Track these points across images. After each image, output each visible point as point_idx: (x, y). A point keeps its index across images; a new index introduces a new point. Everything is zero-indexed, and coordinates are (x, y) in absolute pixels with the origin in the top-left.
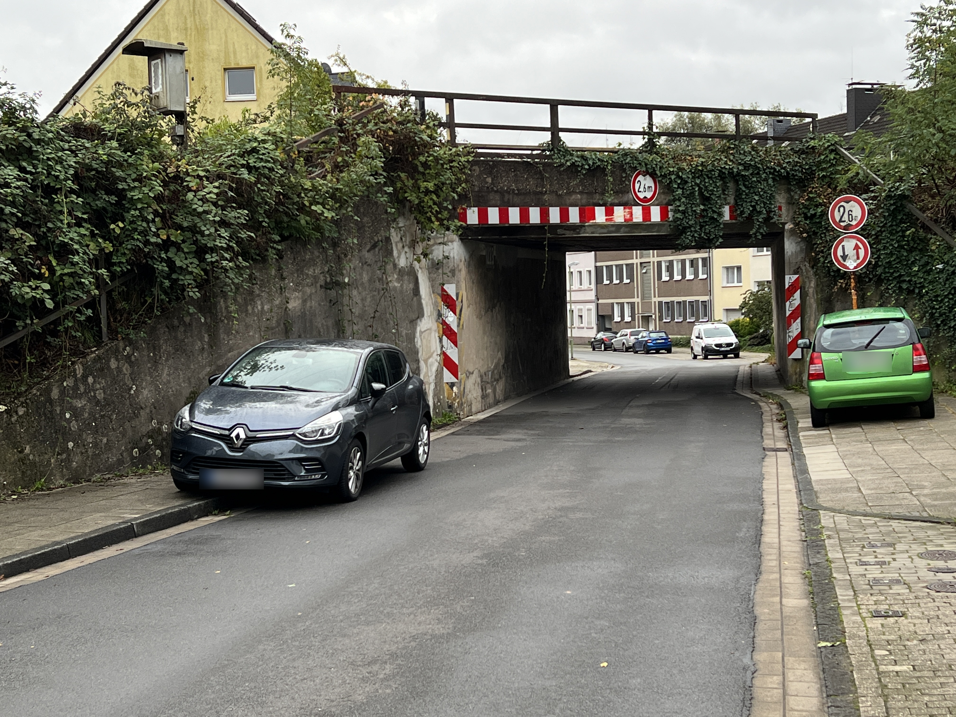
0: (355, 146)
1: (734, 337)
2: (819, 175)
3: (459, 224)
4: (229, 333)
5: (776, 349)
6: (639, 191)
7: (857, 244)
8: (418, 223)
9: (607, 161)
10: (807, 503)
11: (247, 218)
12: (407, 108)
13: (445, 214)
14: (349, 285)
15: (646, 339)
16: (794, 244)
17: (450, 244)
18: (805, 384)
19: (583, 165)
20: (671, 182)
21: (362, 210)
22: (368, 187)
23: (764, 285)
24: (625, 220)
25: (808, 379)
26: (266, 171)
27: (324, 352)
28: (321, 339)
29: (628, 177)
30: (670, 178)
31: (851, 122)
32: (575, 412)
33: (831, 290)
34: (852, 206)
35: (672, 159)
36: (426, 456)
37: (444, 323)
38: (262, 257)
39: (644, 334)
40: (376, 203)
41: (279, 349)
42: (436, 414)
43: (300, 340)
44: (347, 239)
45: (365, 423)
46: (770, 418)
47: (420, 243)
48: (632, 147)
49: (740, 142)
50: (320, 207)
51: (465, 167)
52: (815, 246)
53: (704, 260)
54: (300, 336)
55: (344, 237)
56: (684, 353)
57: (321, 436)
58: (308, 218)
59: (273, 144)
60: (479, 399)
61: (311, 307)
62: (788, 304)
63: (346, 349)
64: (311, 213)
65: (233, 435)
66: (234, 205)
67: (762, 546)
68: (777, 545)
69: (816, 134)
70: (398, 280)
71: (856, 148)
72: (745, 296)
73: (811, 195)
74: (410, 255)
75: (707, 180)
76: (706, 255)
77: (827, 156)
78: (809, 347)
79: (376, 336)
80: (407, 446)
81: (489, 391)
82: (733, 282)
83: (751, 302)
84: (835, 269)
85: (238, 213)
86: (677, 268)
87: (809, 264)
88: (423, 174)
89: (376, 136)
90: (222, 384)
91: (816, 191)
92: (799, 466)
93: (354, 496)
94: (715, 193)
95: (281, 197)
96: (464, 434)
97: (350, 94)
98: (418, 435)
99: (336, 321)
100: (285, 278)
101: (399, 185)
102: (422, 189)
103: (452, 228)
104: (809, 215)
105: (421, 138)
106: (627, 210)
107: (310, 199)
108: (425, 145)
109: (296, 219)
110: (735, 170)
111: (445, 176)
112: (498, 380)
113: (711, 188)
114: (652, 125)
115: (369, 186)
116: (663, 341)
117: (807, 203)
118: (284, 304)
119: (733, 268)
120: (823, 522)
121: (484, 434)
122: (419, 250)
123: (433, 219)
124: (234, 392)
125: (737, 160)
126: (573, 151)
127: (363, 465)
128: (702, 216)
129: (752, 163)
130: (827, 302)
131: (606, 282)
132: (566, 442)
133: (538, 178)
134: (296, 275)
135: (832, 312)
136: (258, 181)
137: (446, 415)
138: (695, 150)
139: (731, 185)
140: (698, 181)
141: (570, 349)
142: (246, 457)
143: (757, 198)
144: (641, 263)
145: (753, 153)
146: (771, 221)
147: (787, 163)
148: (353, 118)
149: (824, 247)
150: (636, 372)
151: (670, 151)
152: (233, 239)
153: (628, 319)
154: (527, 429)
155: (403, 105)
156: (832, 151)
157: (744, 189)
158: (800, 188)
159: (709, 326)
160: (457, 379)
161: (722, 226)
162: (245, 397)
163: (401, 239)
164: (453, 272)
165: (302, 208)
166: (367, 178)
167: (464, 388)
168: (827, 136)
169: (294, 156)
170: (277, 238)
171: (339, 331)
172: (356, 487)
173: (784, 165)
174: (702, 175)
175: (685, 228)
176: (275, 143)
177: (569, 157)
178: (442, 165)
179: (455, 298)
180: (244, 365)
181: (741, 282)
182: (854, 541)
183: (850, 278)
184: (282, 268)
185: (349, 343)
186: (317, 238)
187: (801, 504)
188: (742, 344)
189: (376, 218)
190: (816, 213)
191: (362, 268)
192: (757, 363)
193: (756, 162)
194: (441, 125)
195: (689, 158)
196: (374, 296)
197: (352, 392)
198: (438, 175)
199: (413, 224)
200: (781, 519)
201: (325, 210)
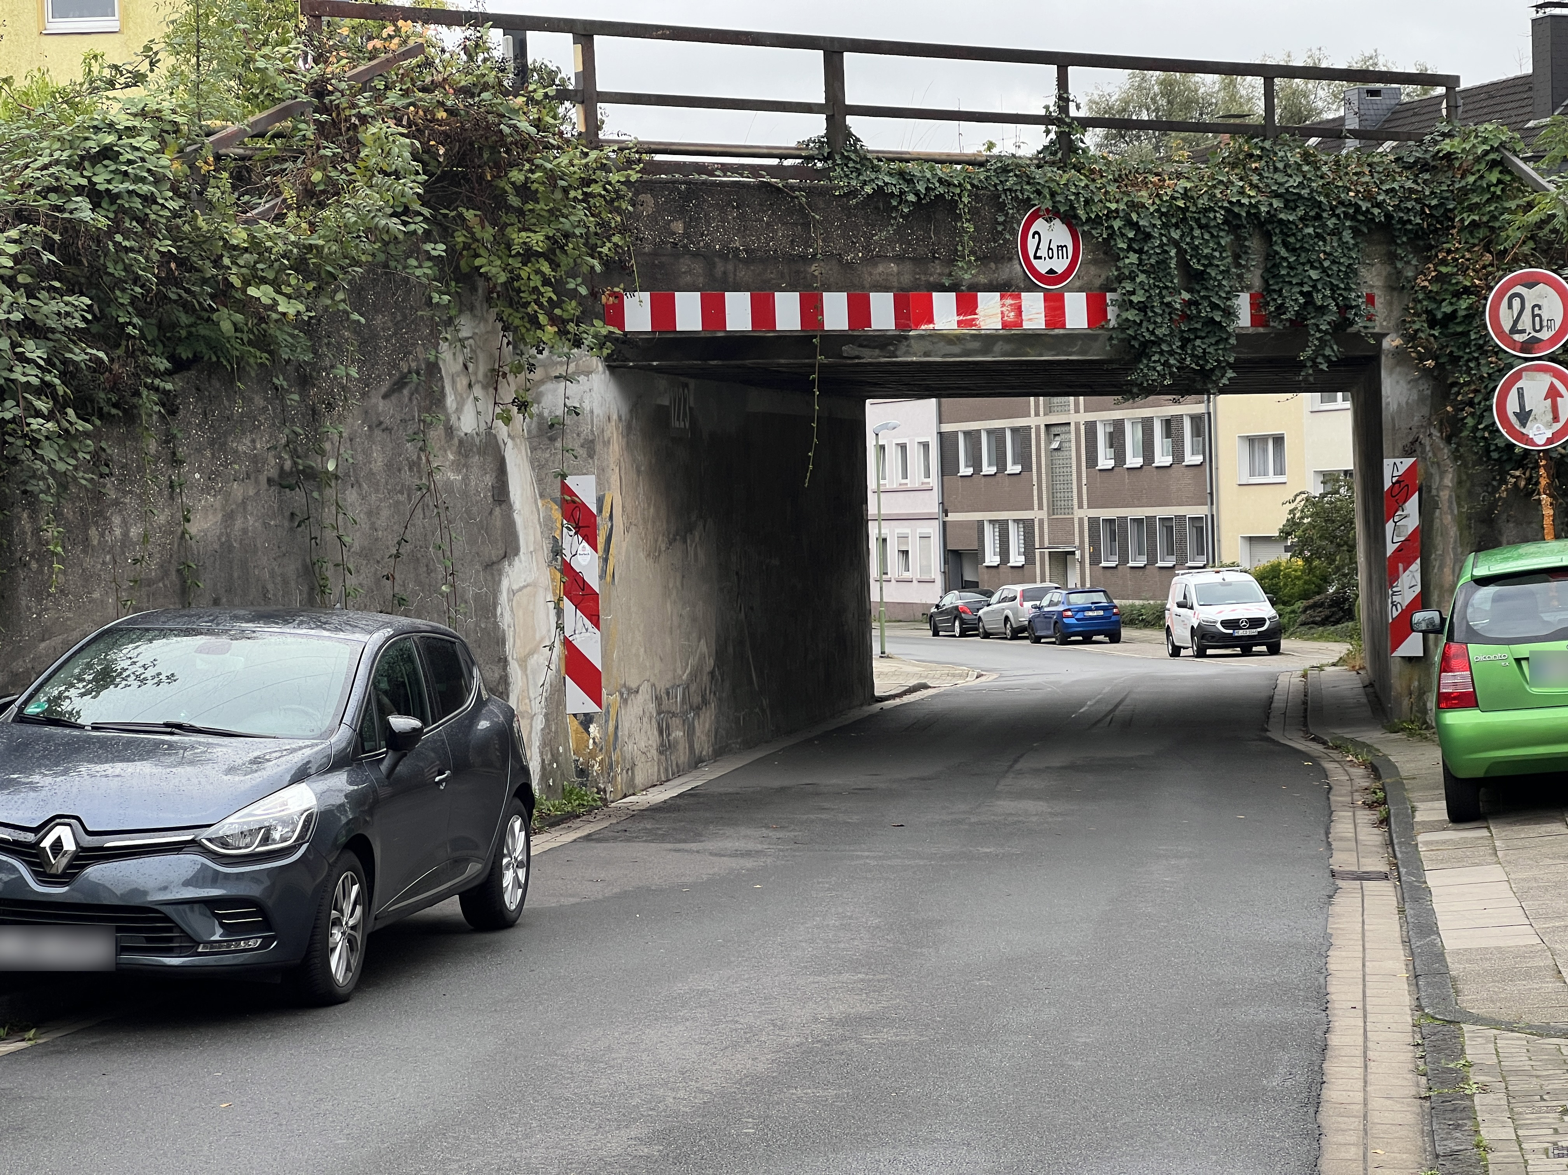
0: (355, 144)
1: (1268, 603)
2: (1462, 220)
3: (605, 330)
4: (40, 593)
5: (1365, 635)
6: (1036, 257)
7: (1552, 383)
8: (505, 329)
9: (960, 185)
10: (1431, 1005)
11: (89, 317)
12: (481, 57)
13: (572, 308)
14: (337, 478)
15: (1061, 608)
16: (1403, 383)
17: (582, 378)
18: (1431, 717)
19: (902, 193)
20: (1111, 236)
21: (371, 298)
22: (386, 244)
23: (1338, 480)
24: (1005, 325)
25: (1438, 707)
26: (137, 203)
27: (273, 639)
28: (272, 608)
29: (1009, 224)
30: (1112, 227)
31: (1544, 92)
32: (882, 786)
33: (1492, 493)
34: (1540, 296)
35: (1115, 181)
36: (520, 891)
37: (567, 569)
38: (125, 411)
39: (1057, 596)
40: (406, 281)
41: (164, 633)
42: (548, 789)
43: (216, 610)
44: (333, 367)
45: (371, 812)
46: (1349, 799)
47: (511, 377)
48: (1020, 153)
49: (1274, 143)
50: (269, 289)
51: (620, 197)
52: (1455, 389)
53: (1196, 420)
54: (216, 602)
55: (328, 363)
56: (1149, 642)
57: (261, 844)
58: (239, 317)
59: (153, 138)
60: (654, 753)
61: (245, 531)
62: (1389, 526)
63: (326, 633)
64: (247, 305)
65: (46, 843)
66: (57, 284)
67: (1325, 1109)
68: (1360, 1107)
69: (1457, 123)
70: (457, 466)
71: (1549, 155)
72: (1293, 506)
73: (1444, 270)
74: (487, 406)
75: (1197, 232)
76: (1200, 409)
77: (1482, 177)
78: (1439, 631)
79: (402, 601)
80: (473, 869)
81: (678, 734)
82: (1265, 474)
83: (1306, 521)
84: (1502, 444)
85: (67, 304)
86: (1132, 438)
87: (1441, 431)
88: (520, 212)
89: (404, 123)
90: (21, 718)
91: (1455, 260)
92: (1416, 916)
93: (342, 991)
94: (1216, 262)
95: (173, 265)
96: (615, 839)
97: (347, 21)
98: (502, 842)
99: (305, 566)
100: (181, 462)
101: (460, 238)
102: (516, 248)
103: (588, 340)
104: (1439, 316)
105: (515, 127)
106: (1009, 301)
107: (244, 270)
108: (524, 143)
109: (209, 319)
110: (1264, 209)
111: (573, 218)
112: (699, 708)
113: (1206, 251)
114: (1067, 100)
115: (388, 241)
116: (1101, 613)
117: (1435, 288)
118: (179, 524)
119: (1264, 439)
120: (1471, 1054)
121: (663, 839)
122: (508, 393)
123: (543, 319)
124: (50, 738)
125: (1267, 185)
126: (880, 160)
127: (365, 914)
128: (1186, 317)
129: (1305, 192)
130: (1483, 522)
131: (965, 470)
132: (858, 857)
133: (795, 224)
134: (208, 454)
135: (1494, 547)
136: (116, 227)
137: (571, 792)
138: (1169, 159)
139: (1254, 244)
140: (1176, 235)
141: (875, 633)
142: (78, 898)
143: (1314, 274)
144: (1047, 426)
145: (1306, 168)
146: (1350, 330)
147: (1387, 192)
148: (350, 79)
149: (1476, 391)
150: (1034, 688)
151: (1108, 163)
152: (54, 366)
153: (1016, 559)
154: (767, 827)
155: (471, 50)
156: (1493, 164)
157: (1283, 253)
158: (1417, 251)
159: (1208, 577)
160: (599, 705)
161: (1233, 341)
162: (78, 751)
163: (466, 367)
164: (590, 446)
165: (224, 293)
166: (383, 222)
167: (617, 728)
168: (1481, 128)
169: (206, 168)
170: (163, 364)
171: (312, 589)
172: (348, 968)
173: (1380, 198)
174: (1184, 220)
175: (1145, 344)
176: (160, 136)
177: (869, 174)
178: (565, 191)
179: (594, 510)
180: (77, 671)
181: (1282, 473)
182: (1542, 1099)
183: (1537, 467)
184: (174, 437)
185: (335, 620)
186: (262, 365)
187: (1420, 1008)
188: (1286, 621)
189: (405, 318)
190: (1455, 311)
191: (370, 437)
192: (1320, 668)
193: (1312, 191)
194: (563, 95)
195: (1156, 179)
196: (398, 503)
197: (341, 737)
198: (554, 214)
199: (494, 331)
200: (1369, 1044)
201: (280, 298)
